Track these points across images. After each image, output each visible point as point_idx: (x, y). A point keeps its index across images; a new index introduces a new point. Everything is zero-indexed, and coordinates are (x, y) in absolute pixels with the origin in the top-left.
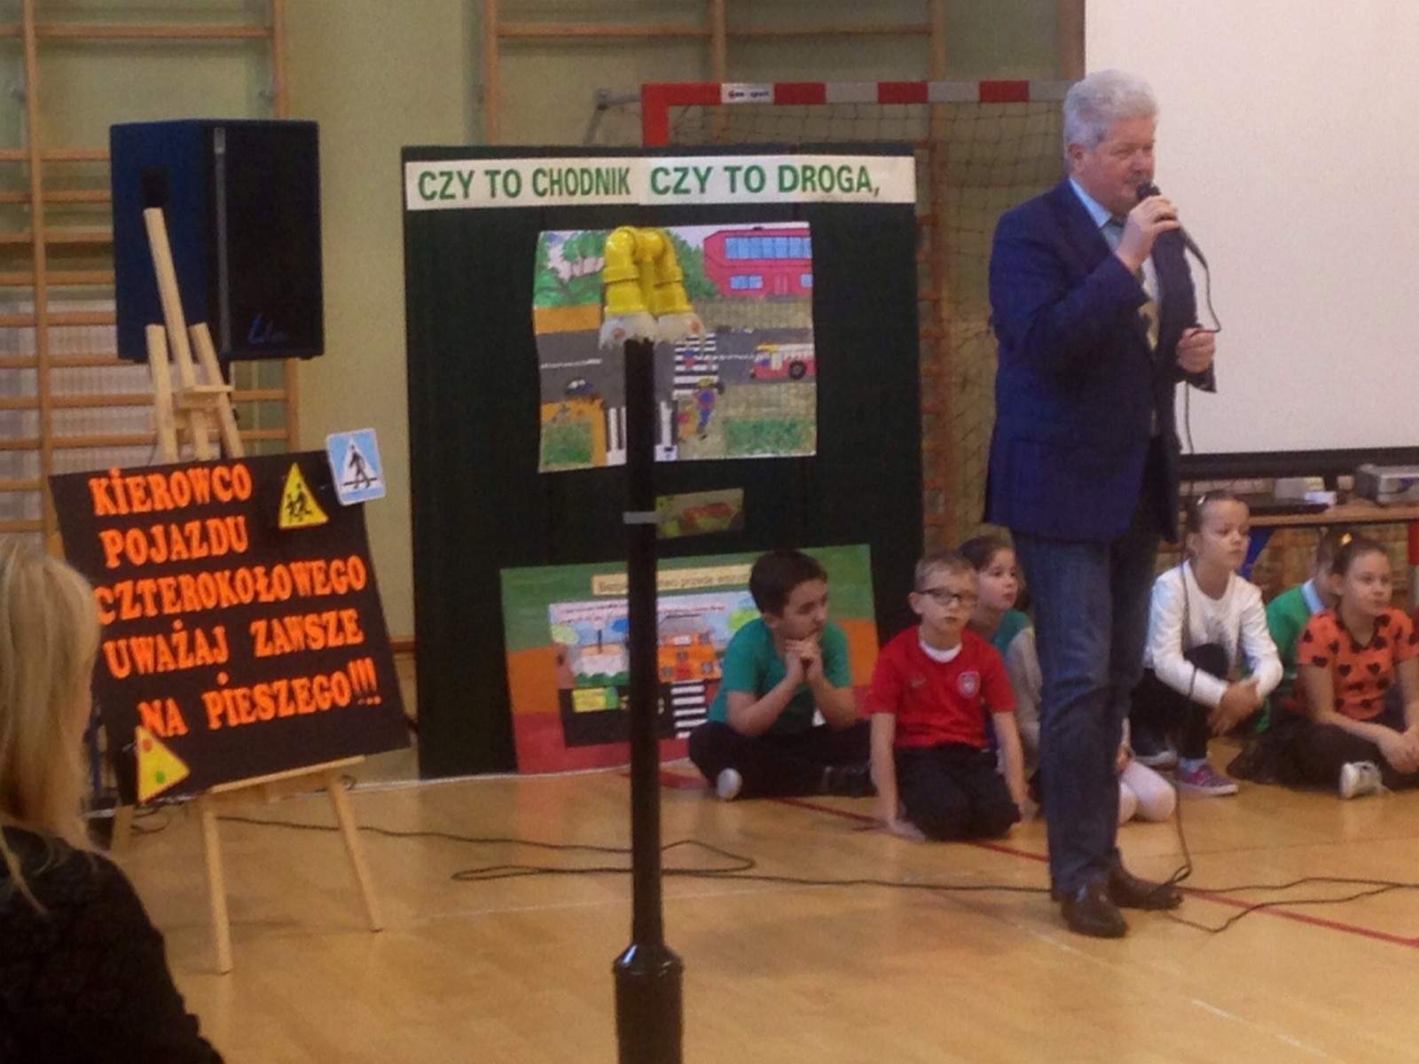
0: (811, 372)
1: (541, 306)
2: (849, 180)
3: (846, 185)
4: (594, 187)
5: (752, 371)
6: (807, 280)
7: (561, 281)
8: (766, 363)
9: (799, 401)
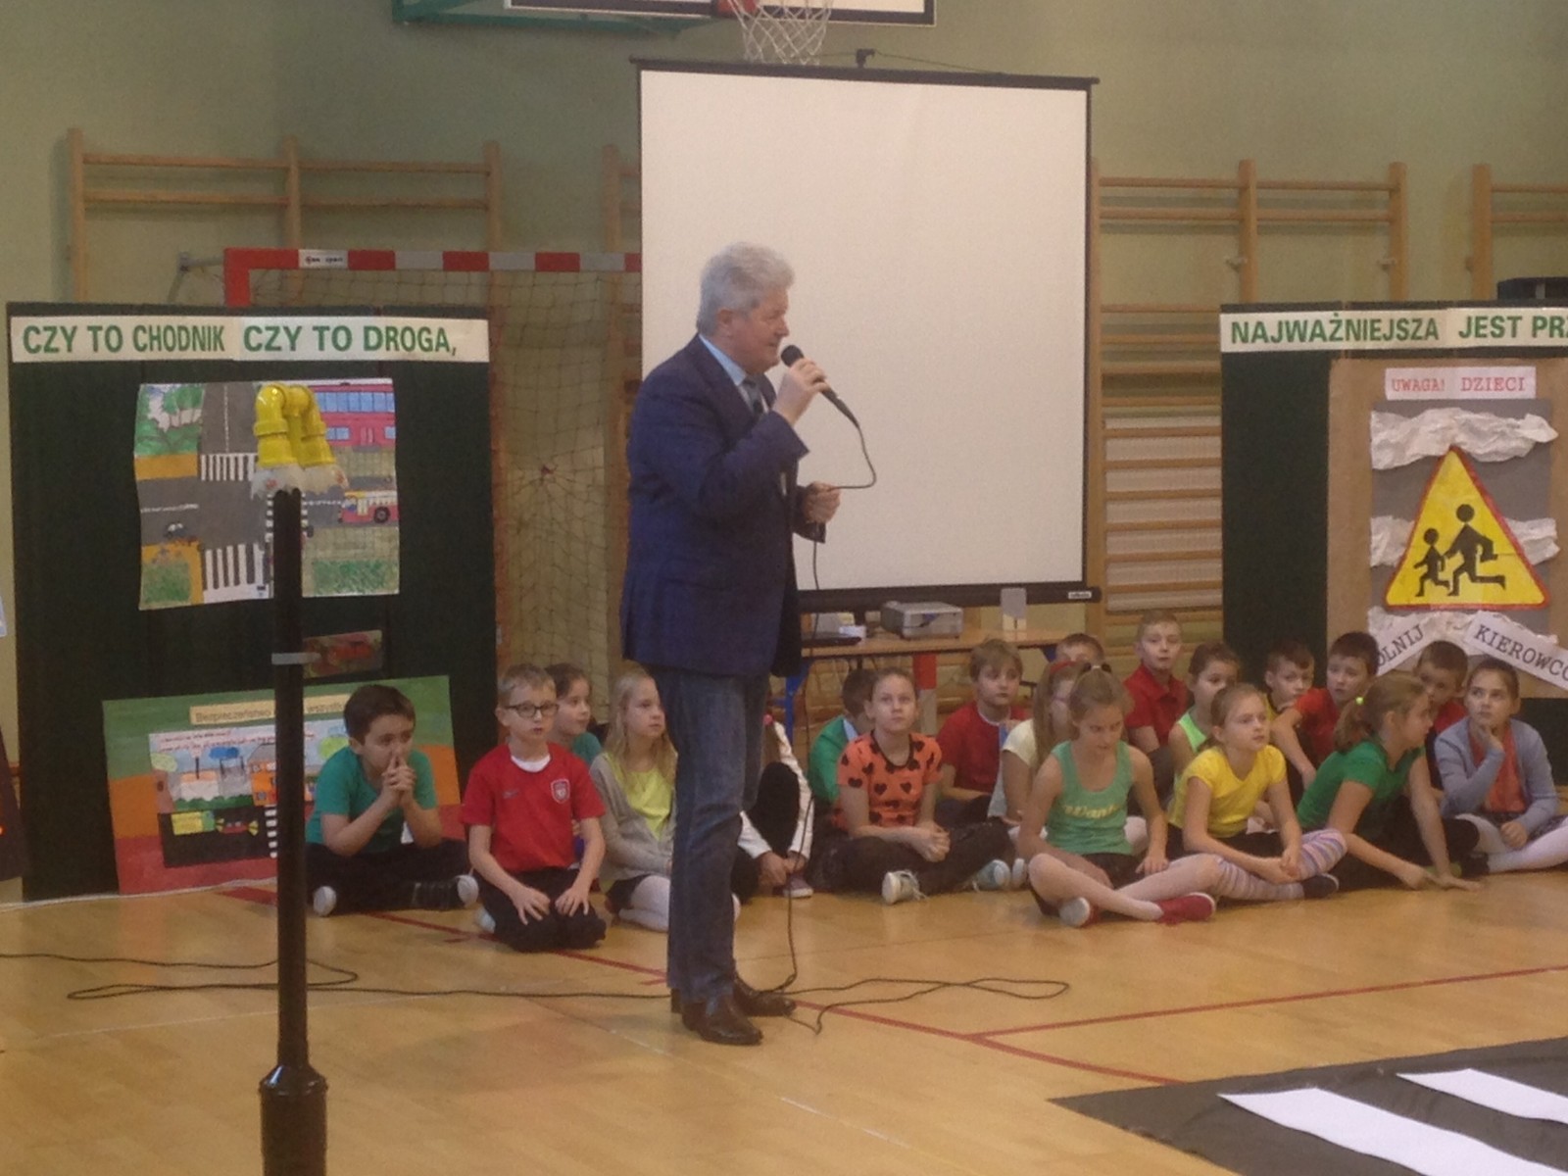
0: (395, 516)
1: (142, 455)
2: (429, 340)
3: (426, 345)
4: (191, 344)
5: (340, 515)
6: (391, 432)
7: (161, 431)
8: (353, 508)
9: (384, 543)
